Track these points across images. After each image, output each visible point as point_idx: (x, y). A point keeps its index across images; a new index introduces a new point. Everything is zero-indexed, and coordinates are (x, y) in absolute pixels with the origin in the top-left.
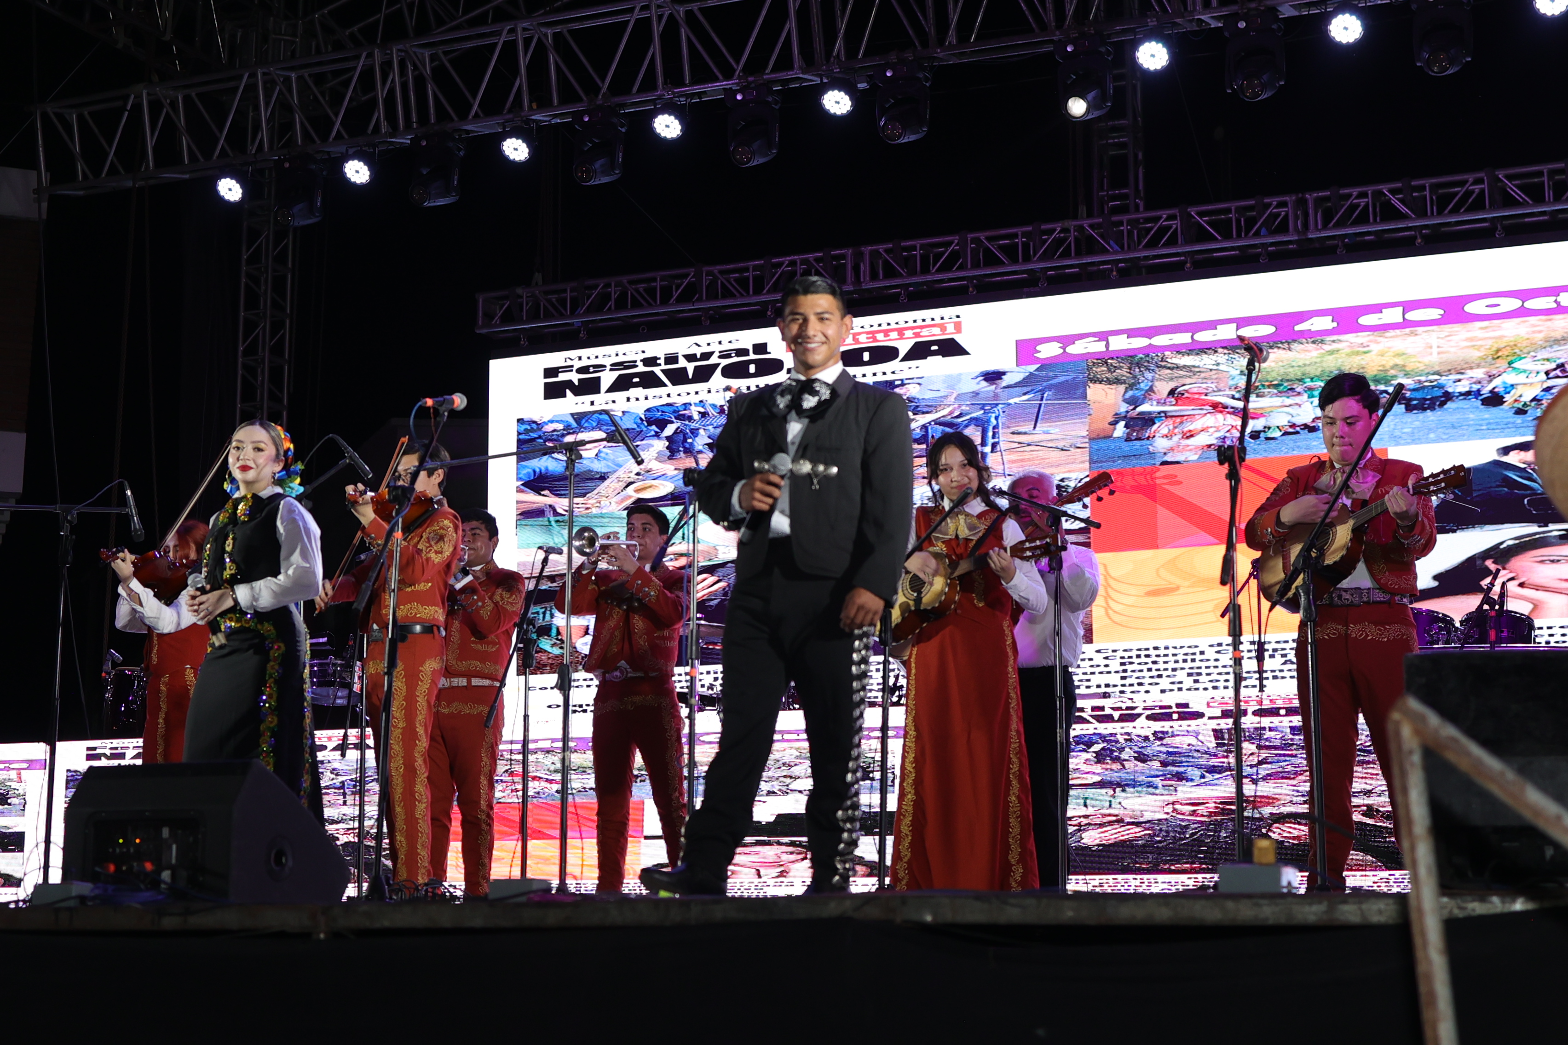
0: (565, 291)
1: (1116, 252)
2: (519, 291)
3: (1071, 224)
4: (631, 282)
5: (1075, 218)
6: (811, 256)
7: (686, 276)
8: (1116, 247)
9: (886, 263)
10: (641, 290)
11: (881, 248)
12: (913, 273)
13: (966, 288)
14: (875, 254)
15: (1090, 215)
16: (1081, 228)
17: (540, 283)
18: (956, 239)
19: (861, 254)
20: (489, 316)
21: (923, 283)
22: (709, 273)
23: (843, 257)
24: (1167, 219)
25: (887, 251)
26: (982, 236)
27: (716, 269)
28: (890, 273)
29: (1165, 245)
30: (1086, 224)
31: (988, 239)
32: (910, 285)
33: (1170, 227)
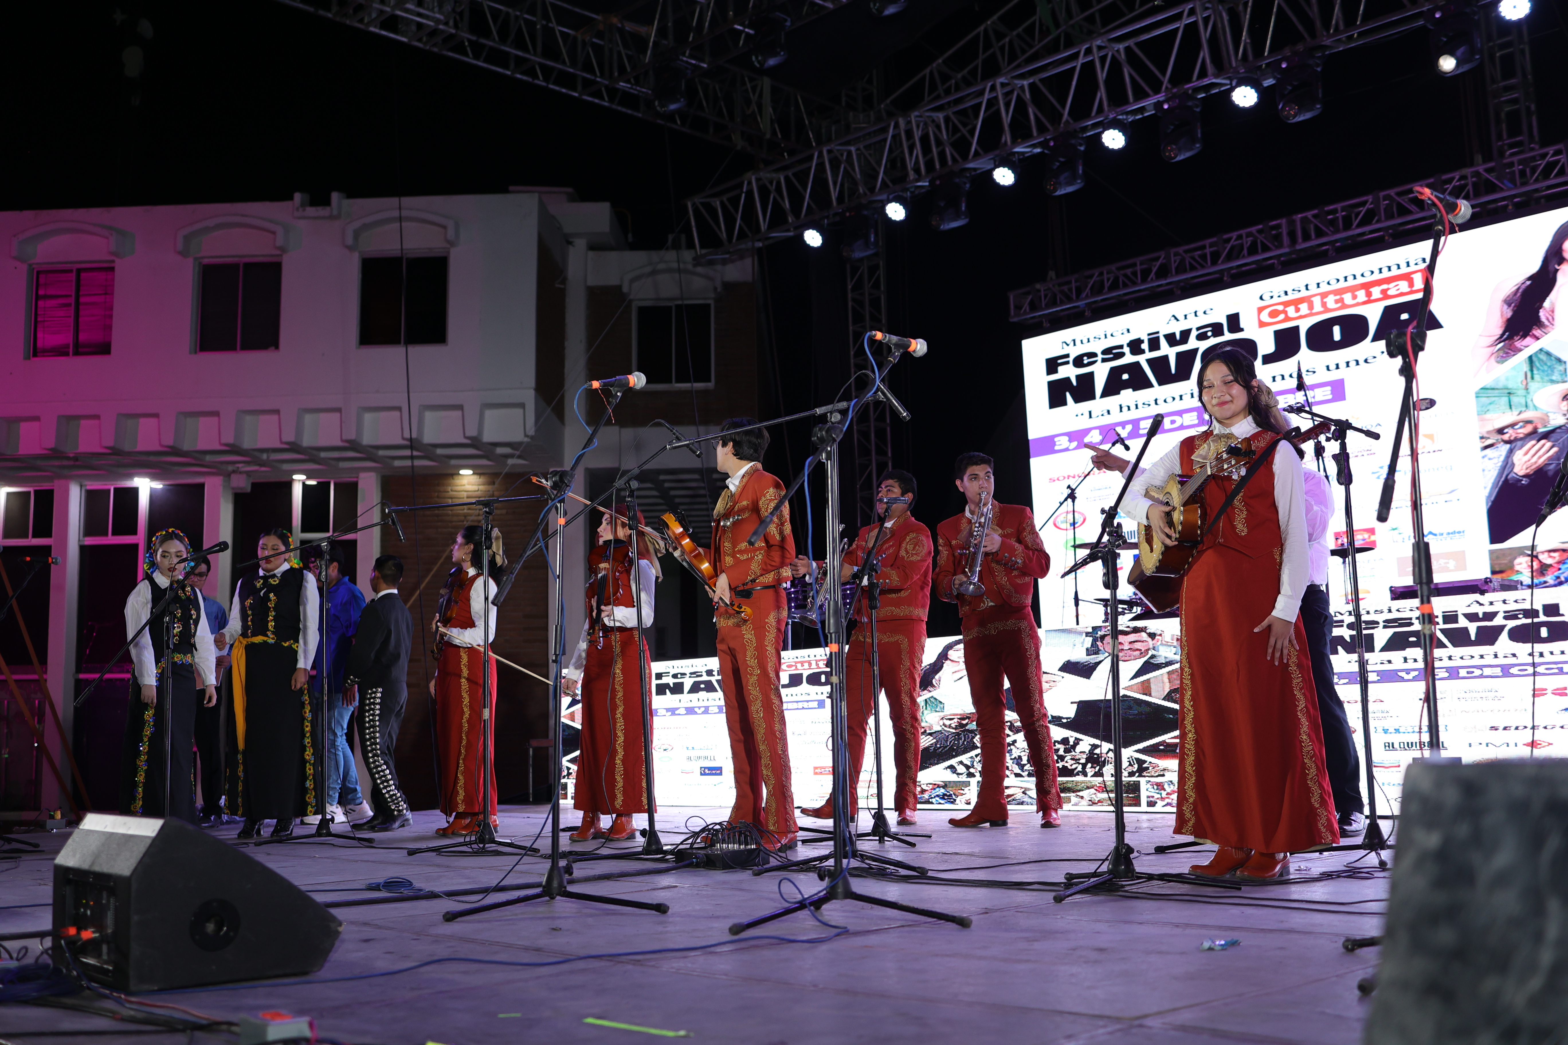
0: (1069, 282)
1: (1510, 189)
2: (1038, 286)
3: (1467, 171)
4: (1119, 269)
5: (1472, 164)
6: (1254, 229)
7: (1157, 259)
8: (1510, 185)
9: (1316, 227)
10: (1129, 274)
11: (1309, 214)
12: (1337, 231)
13: (1382, 237)
14: (1304, 220)
15: (1485, 161)
16: (1477, 174)
17: (1054, 277)
18: (1370, 198)
19: (1294, 221)
20: (1018, 307)
21: (1347, 238)
22: (1176, 254)
23: (1278, 227)
24: (1554, 155)
25: (1315, 216)
26: (1392, 192)
27: (1180, 250)
28: (1320, 233)
29: (1557, 176)
30: (1481, 169)
31: (1399, 194)
32: (1336, 241)
33: (1558, 161)
